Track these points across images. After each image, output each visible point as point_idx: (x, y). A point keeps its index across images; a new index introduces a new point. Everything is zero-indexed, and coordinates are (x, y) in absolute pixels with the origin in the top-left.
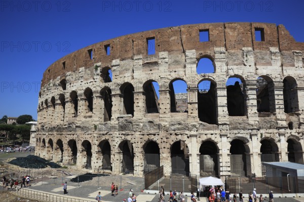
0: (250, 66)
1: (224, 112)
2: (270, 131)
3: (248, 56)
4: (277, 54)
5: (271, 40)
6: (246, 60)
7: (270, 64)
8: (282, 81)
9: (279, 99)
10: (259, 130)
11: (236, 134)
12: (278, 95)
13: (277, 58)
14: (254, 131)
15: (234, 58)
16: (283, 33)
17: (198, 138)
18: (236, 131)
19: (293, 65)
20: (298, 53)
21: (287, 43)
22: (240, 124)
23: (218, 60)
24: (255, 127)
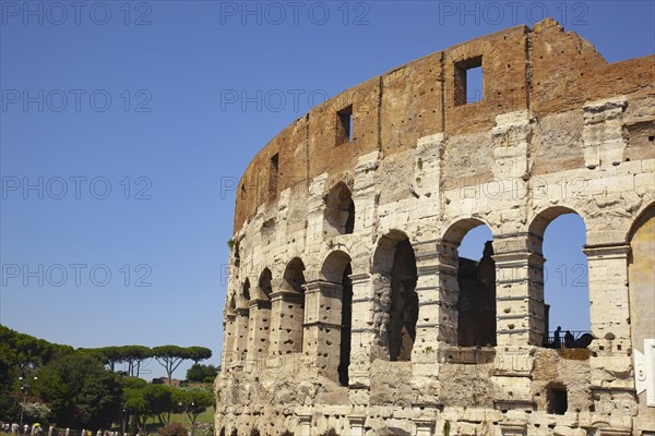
0: (428, 195)
1: (363, 349)
2: (475, 413)
3: (425, 164)
4: (513, 135)
5: (502, 89)
6: (418, 179)
7: (487, 176)
8: (526, 228)
9: (510, 299)
10: (441, 407)
11: (385, 419)
12: (508, 283)
13: (512, 151)
14: (427, 410)
15: (393, 179)
16: (549, 48)
17: (314, 428)
18: (384, 410)
19: (579, 163)
20: (602, 109)
21: (562, 82)
22: (391, 386)
23: (361, 192)
24: (431, 399)
